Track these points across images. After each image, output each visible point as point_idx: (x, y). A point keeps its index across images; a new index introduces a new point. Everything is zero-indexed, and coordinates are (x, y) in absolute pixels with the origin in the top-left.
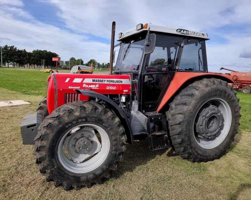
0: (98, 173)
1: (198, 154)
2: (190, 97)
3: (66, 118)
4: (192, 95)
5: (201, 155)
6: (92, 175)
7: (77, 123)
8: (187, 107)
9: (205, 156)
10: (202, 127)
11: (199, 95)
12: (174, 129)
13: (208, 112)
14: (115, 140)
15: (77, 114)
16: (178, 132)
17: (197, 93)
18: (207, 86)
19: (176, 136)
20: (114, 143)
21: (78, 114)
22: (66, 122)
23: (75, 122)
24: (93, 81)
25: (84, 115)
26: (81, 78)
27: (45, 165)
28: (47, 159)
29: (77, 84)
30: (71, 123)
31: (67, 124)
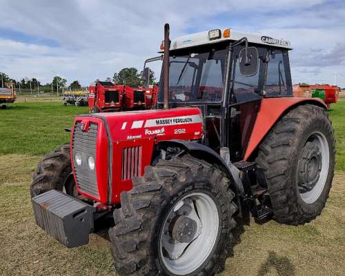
0: (208, 267)
1: (304, 213)
2: (291, 134)
3: (171, 189)
4: (293, 131)
5: (306, 213)
6: (202, 273)
7: (183, 193)
8: (290, 148)
9: (310, 214)
10: (303, 173)
11: (301, 129)
12: (275, 182)
13: (308, 153)
14: (225, 212)
15: (182, 179)
16: (282, 185)
17: (299, 127)
18: (307, 116)
19: (279, 193)
20: (225, 216)
21: (184, 180)
22: (171, 195)
23: (181, 193)
24: (157, 122)
25: (191, 180)
26: (141, 120)
27: (146, 273)
28: (149, 261)
29: (137, 131)
30: (176, 195)
31: (172, 198)
